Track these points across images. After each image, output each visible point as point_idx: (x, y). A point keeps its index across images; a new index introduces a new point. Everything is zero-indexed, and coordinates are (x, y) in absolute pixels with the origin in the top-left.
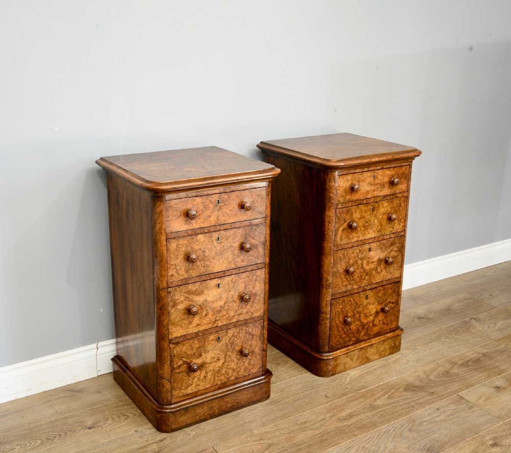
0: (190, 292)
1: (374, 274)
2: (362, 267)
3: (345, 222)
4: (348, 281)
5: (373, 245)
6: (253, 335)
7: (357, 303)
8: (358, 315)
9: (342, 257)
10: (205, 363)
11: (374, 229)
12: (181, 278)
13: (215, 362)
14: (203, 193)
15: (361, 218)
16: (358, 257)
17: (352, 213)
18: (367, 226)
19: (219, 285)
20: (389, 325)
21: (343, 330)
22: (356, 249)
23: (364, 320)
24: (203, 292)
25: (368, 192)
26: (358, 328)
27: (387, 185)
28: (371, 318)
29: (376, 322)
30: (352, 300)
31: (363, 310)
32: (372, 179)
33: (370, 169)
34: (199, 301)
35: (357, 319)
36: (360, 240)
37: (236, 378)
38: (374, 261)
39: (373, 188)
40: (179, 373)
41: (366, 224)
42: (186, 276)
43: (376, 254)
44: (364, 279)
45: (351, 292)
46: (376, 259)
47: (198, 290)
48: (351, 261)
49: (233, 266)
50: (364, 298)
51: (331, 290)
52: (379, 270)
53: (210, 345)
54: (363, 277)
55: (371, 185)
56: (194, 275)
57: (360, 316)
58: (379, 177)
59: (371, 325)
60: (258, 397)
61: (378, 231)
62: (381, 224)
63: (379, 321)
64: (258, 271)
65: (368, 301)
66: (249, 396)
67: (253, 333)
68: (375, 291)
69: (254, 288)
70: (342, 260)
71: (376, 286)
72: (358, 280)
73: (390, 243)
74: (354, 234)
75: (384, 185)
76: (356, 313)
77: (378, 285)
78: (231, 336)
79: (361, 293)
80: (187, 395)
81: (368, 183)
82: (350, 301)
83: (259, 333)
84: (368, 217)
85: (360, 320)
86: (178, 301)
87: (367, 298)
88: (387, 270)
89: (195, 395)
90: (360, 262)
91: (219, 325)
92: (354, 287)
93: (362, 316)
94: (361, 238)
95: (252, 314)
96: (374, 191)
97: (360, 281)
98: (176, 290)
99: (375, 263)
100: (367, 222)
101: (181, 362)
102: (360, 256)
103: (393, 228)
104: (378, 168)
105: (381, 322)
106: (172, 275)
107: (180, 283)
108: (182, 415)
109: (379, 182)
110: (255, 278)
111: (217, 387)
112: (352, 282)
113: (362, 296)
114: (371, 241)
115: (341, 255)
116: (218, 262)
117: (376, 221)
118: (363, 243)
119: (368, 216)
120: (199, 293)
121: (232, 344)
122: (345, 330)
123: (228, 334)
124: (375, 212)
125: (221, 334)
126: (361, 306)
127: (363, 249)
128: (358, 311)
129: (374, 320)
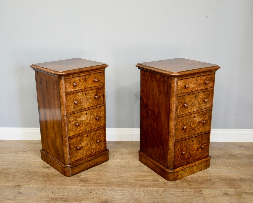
1: (196, 129)
2: (191, 126)
4: (183, 133)
5: (196, 115)
7: (188, 144)
8: (188, 150)
9: (180, 121)
11: (196, 106)
15: (190, 101)
17: (185, 99)
18: (193, 105)
20: (204, 154)
21: (181, 158)
22: (187, 117)
23: (192, 152)
25: (193, 88)
26: (188, 156)
27: (203, 84)
28: (195, 151)
29: (198, 153)
30: (185, 142)
31: (191, 148)
32: (195, 81)
33: (194, 76)
35: (188, 152)
38: (196, 122)
39: (196, 86)
41: (192, 104)
43: (197, 119)
44: (191, 132)
45: (184, 138)
46: (197, 121)
48: (185, 123)
50: (191, 141)
51: (174, 138)
52: (199, 127)
54: (191, 131)
55: (195, 84)
57: (189, 150)
58: (199, 80)
59: (195, 154)
61: (198, 107)
62: (200, 104)
65: (193, 143)
68: (197, 138)
70: (180, 123)
71: (197, 135)
72: (188, 132)
73: (204, 113)
74: (186, 110)
75: (201, 84)
79: (190, 139)
81: (193, 84)
82: (184, 143)
84: (193, 101)
85: (189, 153)
87: (193, 141)
88: (203, 127)
90: (189, 123)
92: (186, 136)
93: (191, 150)
94: (190, 111)
96: (196, 87)
97: (189, 133)
99: (197, 124)
100: (193, 103)
102: (189, 121)
103: (206, 106)
104: (198, 76)
105: (200, 153)
109: (199, 83)
112: (185, 133)
113: (190, 140)
114: (195, 113)
117: (197, 102)
118: (191, 114)
124: (197, 98)
126: (190, 146)
127: (191, 117)
128: (188, 148)
129: (196, 152)
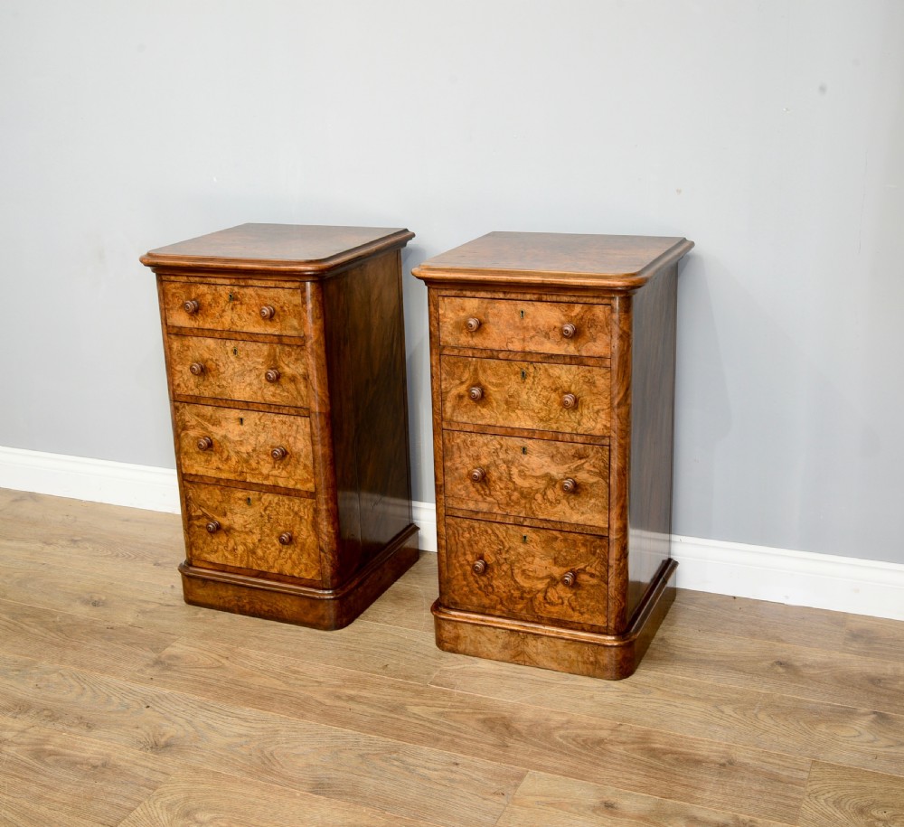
0: (203, 417)
1: (540, 501)
2: (510, 480)
3: (462, 383)
4: (478, 493)
5: (531, 444)
6: (301, 518)
7: (501, 542)
8: (508, 566)
9: (461, 445)
10: (234, 529)
11: (531, 413)
12: (191, 393)
13: (247, 533)
14: (209, 279)
15: (497, 384)
16: (498, 456)
17: (476, 370)
19: (241, 419)
20: (586, 616)
21: (477, 582)
22: (492, 440)
23: (523, 581)
24: (220, 422)
26: (510, 591)
27: (555, 335)
28: (541, 585)
29: (552, 595)
30: (490, 532)
31: (517, 561)
32: (517, 317)
33: (508, 296)
34: (217, 434)
35: (506, 572)
36: (498, 425)
37: (280, 574)
38: (534, 474)
40: (199, 527)
41: (511, 400)
42: (196, 392)
43: (540, 462)
44: (516, 503)
45: (486, 516)
46: (540, 472)
47: (214, 418)
49: (260, 399)
50: (518, 539)
51: (443, 497)
52: (551, 497)
53: (237, 505)
54: (513, 498)
56: (206, 394)
57: (511, 569)
59: (540, 596)
60: (310, 618)
61: (541, 420)
62: (546, 407)
63: (560, 598)
64: (299, 418)
65: (530, 547)
66: (294, 609)
67: (301, 514)
68: (543, 534)
69: (295, 443)
70: (463, 450)
71: (545, 525)
72: (500, 499)
73: (573, 451)
74: (484, 411)
75: (547, 334)
76: (502, 561)
77: (549, 526)
78: (266, 504)
79: (509, 526)
80: (211, 563)
82: (487, 532)
83: (311, 518)
85: (512, 578)
86: (189, 424)
87: (524, 541)
88: (572, 504)
89: (223, 568)
90: (503, 467)
91: (248, 480)
92: (495, 510)
93: (516, 571)
94: (501, 423)
95: (296, 483)
97: (508, 504)
98: (184, 407)
99: (537, 480)
100: (510, 396)
101: (199, 513)
102: (501, 456)
103: (579, 424)
104: (528, 297)
105: (566, 602)
106: (179, 385)
107: (189, 400)
108: (199, 587)
110: (295, 428)
111: (254, 573)
112: (489, 499)
113: (511, 532)
114: (526, 433)
115: (459, 441)
116: (238, 387)
117: (534, 398)
118: (510, 432)
119: (513, 384)
120: (217, 423)
121: (269, 517)
122: (481, 583)
123: (263, 500)
124: (529, 382)
125: (253, 495)
126: (512, 552)
127: (507, 445)
128: (505, 559)
129: (546, 592)
